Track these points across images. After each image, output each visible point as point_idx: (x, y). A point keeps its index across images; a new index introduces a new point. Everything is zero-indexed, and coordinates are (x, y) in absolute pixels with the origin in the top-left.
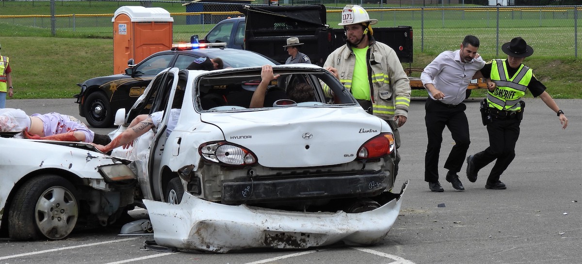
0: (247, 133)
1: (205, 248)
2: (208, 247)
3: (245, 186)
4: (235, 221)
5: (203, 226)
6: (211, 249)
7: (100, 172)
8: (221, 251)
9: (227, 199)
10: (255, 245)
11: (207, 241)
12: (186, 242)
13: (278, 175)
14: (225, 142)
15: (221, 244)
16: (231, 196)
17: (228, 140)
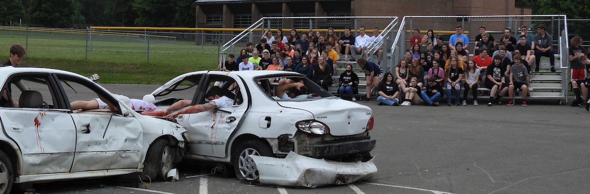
0: (325, 115)
1: (306, 185)
2: (307, 185)
3: (326, 147)
4: (325, 168)
5: (309, 172)
6: (309, 186)
7: (183, 136)
8: (313, 187)
9: (318, 155)
10: (330, 183)
11: (307, 181)
12: (295, 182)
13: (335, 140)
14: (314, 121)
15: (314, 182)
16: (319, 153)
17: (316, 119)
